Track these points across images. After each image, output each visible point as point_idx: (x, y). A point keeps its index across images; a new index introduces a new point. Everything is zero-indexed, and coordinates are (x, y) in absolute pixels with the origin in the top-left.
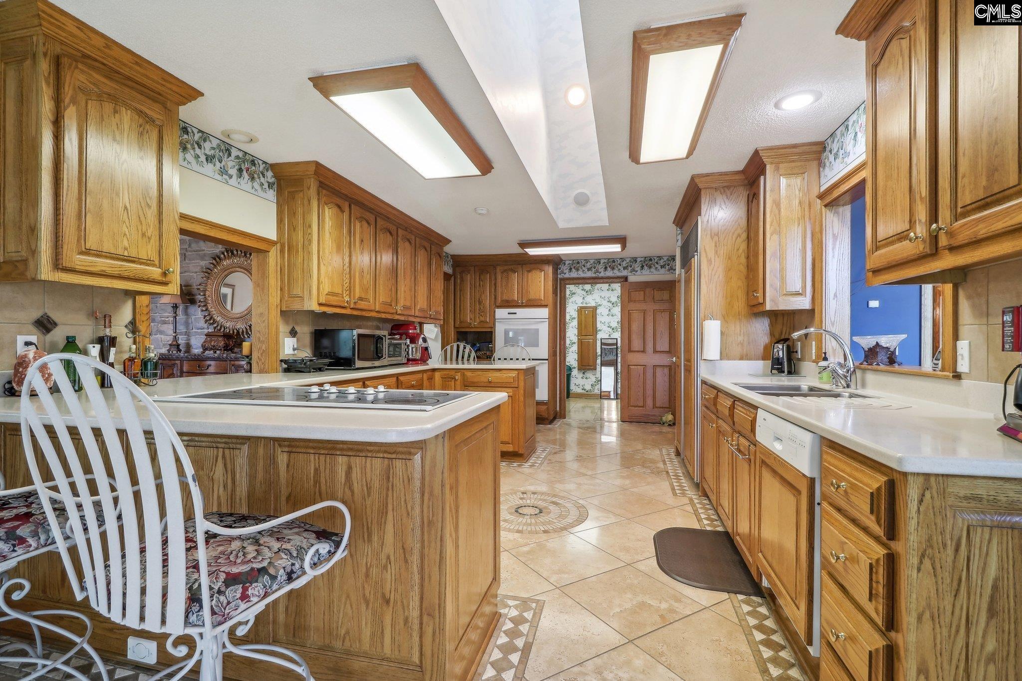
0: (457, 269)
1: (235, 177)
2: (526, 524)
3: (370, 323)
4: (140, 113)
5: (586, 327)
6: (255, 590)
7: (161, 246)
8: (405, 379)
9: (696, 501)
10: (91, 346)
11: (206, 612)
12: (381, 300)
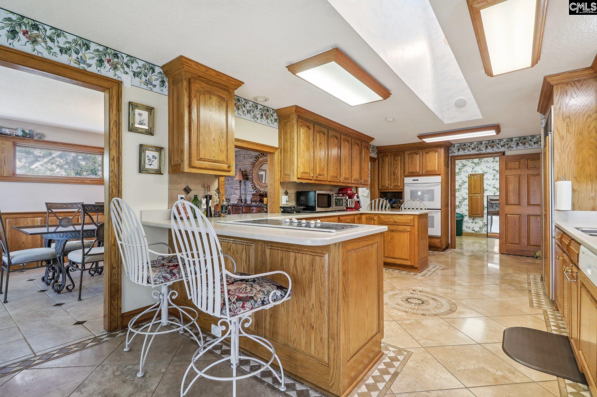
0: (380, 154)
1: (259, 119)
2: (411, 308)
3: (327, 188)
4: (219, 97)
5: (475, 188)
6: (248, 305)
7: (227, 155)
8: (343, 218)
9: (549, 313)
10: (203, 199)
11: (228, 310)
12: (331, 175)
